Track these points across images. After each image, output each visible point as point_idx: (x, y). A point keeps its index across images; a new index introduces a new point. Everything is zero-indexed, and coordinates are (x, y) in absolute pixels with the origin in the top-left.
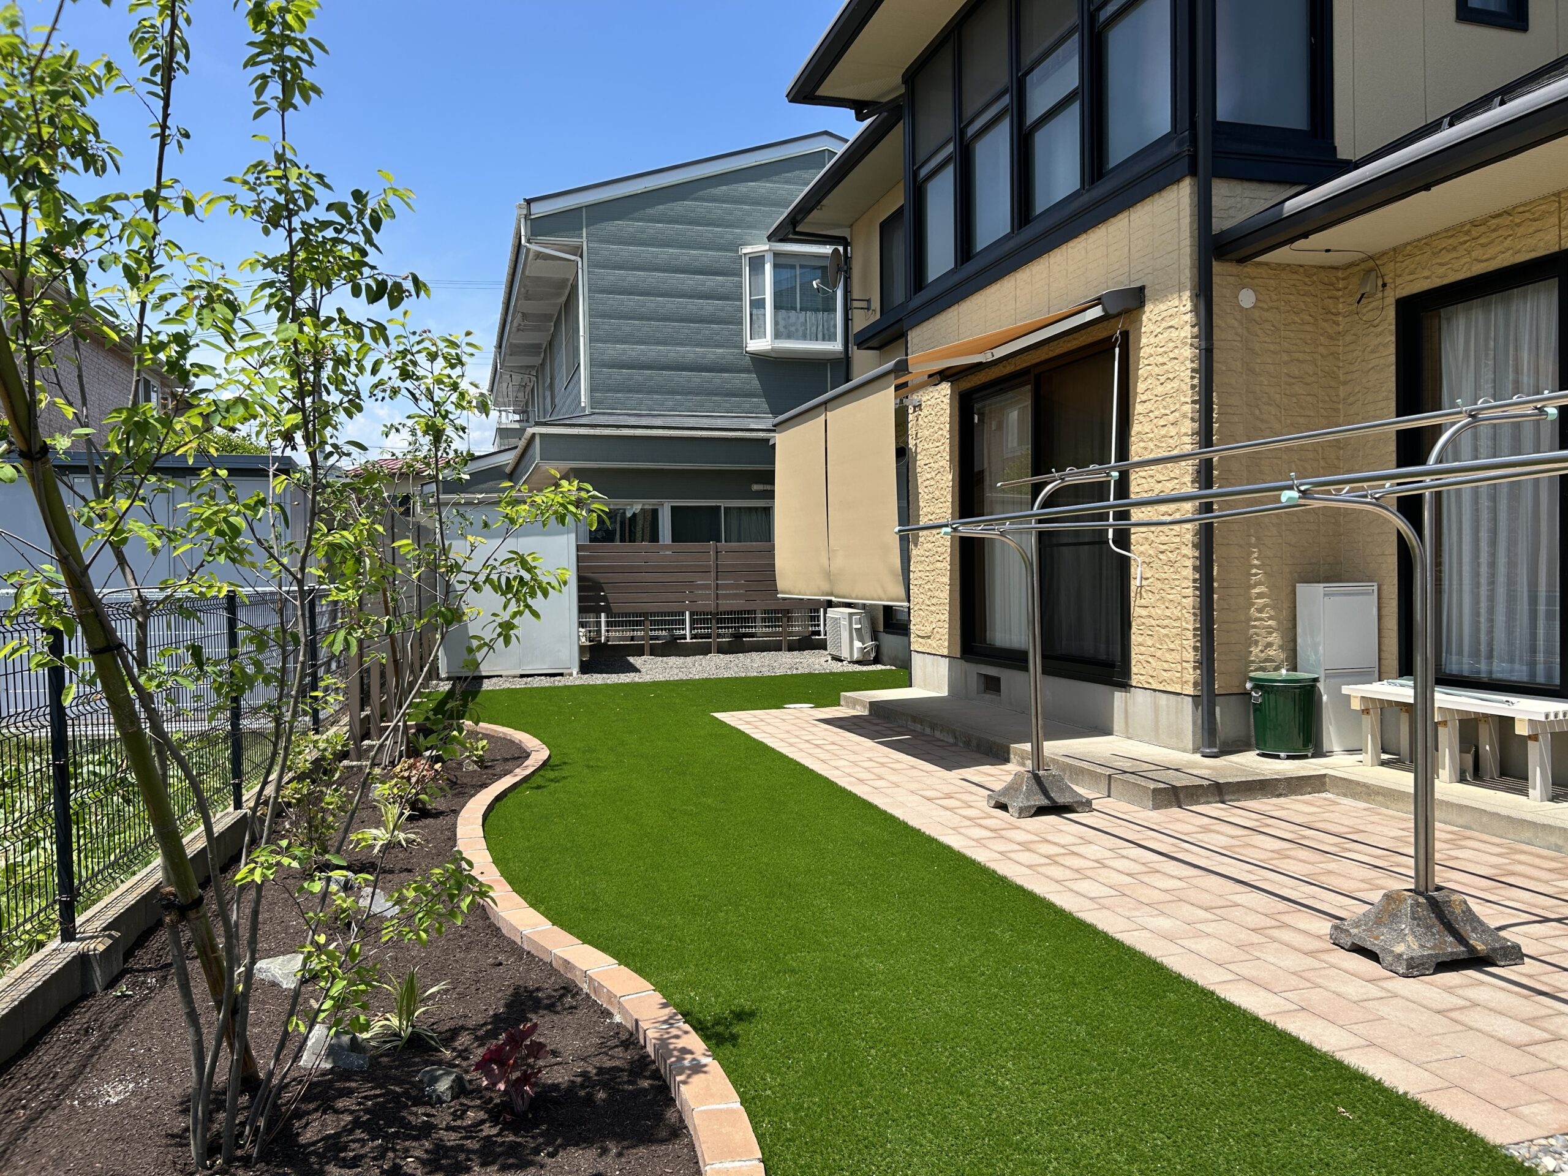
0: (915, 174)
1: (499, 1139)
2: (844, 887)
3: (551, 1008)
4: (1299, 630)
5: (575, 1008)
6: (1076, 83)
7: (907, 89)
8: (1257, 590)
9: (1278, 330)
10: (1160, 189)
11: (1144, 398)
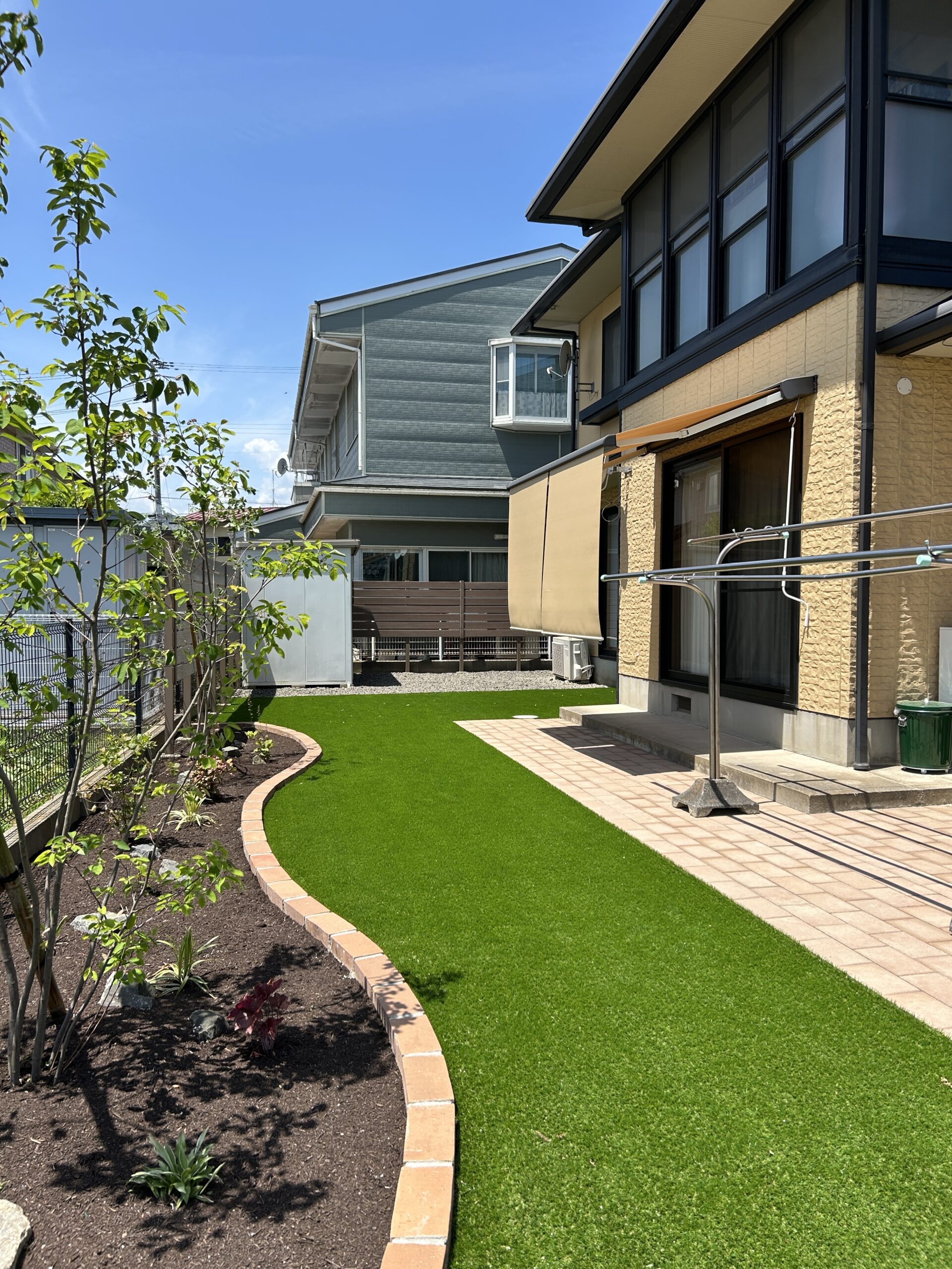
0: (631, 280)
1: (247, 1072)
2: (546, 871)
3: (301, 964)
4: (941, 667)
5: (320, 964)
6: (765, 204)
7: (625, 209)
8: (906, 632)
9: (931, 413)
10: (832, 293)
11: (814, 469)
